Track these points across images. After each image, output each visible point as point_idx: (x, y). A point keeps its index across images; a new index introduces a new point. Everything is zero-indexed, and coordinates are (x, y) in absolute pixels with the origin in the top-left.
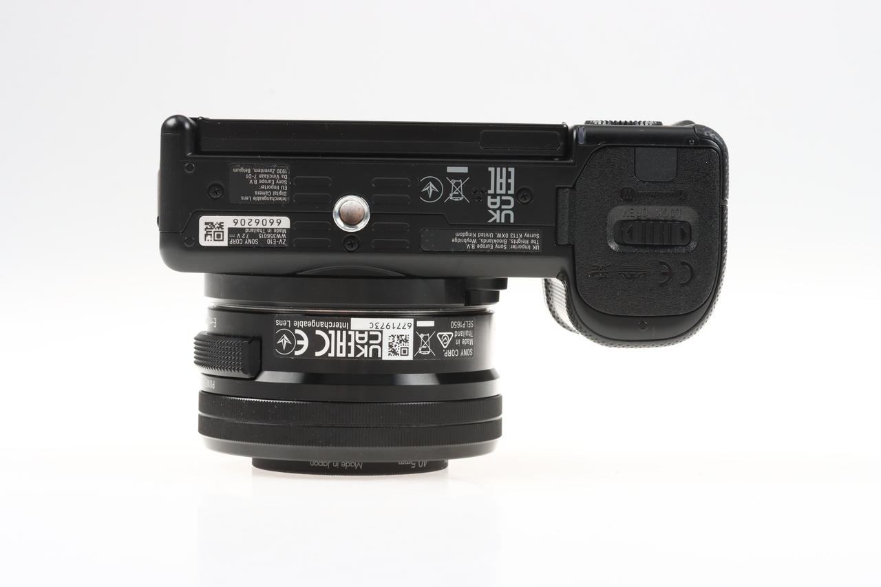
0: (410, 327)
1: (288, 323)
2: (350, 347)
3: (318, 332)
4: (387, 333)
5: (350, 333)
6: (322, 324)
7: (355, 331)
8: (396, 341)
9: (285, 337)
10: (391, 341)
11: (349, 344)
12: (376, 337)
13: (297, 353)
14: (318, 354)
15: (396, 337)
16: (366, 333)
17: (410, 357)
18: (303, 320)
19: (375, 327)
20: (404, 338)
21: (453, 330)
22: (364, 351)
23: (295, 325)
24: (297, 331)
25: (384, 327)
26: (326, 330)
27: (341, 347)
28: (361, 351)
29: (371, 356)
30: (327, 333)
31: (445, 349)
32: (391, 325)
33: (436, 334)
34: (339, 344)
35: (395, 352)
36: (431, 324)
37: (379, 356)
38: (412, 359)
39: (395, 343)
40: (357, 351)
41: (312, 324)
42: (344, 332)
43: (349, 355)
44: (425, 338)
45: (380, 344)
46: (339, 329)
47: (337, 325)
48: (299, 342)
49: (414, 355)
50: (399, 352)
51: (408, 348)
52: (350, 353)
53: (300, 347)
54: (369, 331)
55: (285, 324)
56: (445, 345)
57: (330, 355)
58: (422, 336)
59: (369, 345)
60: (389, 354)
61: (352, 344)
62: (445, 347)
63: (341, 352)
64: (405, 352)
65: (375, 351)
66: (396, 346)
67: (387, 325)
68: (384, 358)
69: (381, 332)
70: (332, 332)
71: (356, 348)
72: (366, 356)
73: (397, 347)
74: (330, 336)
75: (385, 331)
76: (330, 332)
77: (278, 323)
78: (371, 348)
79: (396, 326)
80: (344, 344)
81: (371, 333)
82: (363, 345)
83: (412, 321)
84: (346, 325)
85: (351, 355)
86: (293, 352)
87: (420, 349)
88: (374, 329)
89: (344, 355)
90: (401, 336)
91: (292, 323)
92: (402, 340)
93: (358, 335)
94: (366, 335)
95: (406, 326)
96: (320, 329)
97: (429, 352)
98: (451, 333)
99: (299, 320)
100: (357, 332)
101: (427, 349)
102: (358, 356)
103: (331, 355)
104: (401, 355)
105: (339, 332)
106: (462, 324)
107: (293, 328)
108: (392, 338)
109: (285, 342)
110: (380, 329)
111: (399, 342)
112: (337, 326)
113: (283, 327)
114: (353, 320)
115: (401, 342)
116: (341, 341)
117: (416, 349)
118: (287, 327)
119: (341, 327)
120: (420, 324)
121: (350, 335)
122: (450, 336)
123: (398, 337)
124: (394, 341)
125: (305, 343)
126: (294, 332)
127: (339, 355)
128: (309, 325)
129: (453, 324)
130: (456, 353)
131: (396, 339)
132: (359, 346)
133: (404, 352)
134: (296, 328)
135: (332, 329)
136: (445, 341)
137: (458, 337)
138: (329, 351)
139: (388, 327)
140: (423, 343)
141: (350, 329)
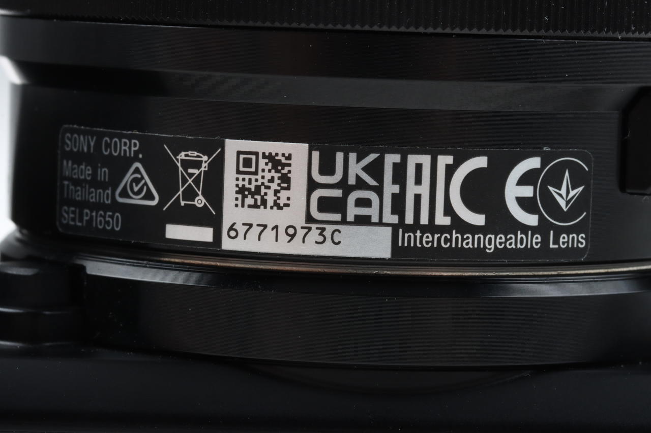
0: (231, 228)
1: (556, 241)
2: (394, 182)
3: (478, 220)
4: (295, 215)
5: (395, 219)
6: (469, 242)
7: (381, 223)
8: (270, 193)
9: (562, 203)
10: (283, 194)
11: (396, 189)
12: (326, 205)
13: (533, 163)
14: (480, 162)
15: (270, 203)
16: (350, 218)
17: (232, 146)
18: (517, 250)
19: (328, 233)
20: (249, 201)
21: (115, 207)
22: (356, 169)
23: (538, 238)
24: (531, 220)
25: (301, 233)
26: (459, 225)
27: (418, 181)
28: (365, 169)
29: (340, 156)
30: (456, 219)
31: (136, 159)
32: (283, 237)
33: (162, 202)
34: (424, 190)
35: (275, 162)
36: (176, 232)
37: (316, 155)
38: (228, 142)
39: (274, 186)
40: (376, 170)
41: (494, 242)
42: (409, 219)
43: (397, 158)
44: (190, 194)
45: (312, 186)
46: (424, 229)
47: (427, 240)
48: (527, 191)
49: (222, 154)
50: (262, 162)
51: (238, 172)
52: (395, 164)
53: (526, 179)
54: (344, 222)
55: (563, 238)
56: (137, 171)
57: (449, 159)
58: (200, 201)
59: (343, 184)
60: (289, 157)
61: (390, 189)
62: (138, 165)
63: (419, 167)
64: (246, 161)
65: (327, 168)
66: (272, 180)
67: (292, 236)
68: (305, 146)
69: (309, 219)
70: (442, 220)
71: (379, 177)
72: (353, 156)
73: (268, 176)
74: (449, 210)
75: (299, 220)
76: (446, 221)
77: (580, 241)
78: (337, 178)
79: (269, 234)
80: (412, 189)
81: (337, 217)
82: (361, 184)
83: (228, 244)
84: (405, 239)
85: (391, 159)
86: (544, 164)
87: (204, 167)
88: (329, 229)
89: (413, 160)
90: (255, 206)
91: (545, 241)
92: (253, 194)
93: (372, 212)
94: (352, 211)
95: (242, 230)
96: (473, 229)
97: (182, 156)
98: (121, 200)
99: (528, 252)
100: (375, 219)
101: (187, 164)
102: (372, 157)
103: (445, 160)
104: (256, 154)
105: (424, 220)
106: (90, 221)
107: (543, 228)
108: (281, 202)
109: (563, 191)
110: (314, 226)
111: (263, 190)
112: (428, 237)
113: (568, 230)
114: (386, 254)
115: (258, 188)
116: (418, 198)
117: (217, 167)
118: (559, 231)
119: (418, 234)
120: (205, 234)
121: (393, 213)
122: (124, 194)
123: (264, 203)
124: (276, 192)
125: (513, 191)
126: (542, 219)
127: (425, 160)
128: (501, 238)
129: (115, 222)
130: (108, 146)
131: (270, 199)
132: (372, 182)
133: (247, 163)
134: (534, 230)
135: (442, 229)
136: (137, 181)
137: (103, 186)
138: (450, 171)
139: (291, 231)
140: (197, 181)
141: (395, 228)
